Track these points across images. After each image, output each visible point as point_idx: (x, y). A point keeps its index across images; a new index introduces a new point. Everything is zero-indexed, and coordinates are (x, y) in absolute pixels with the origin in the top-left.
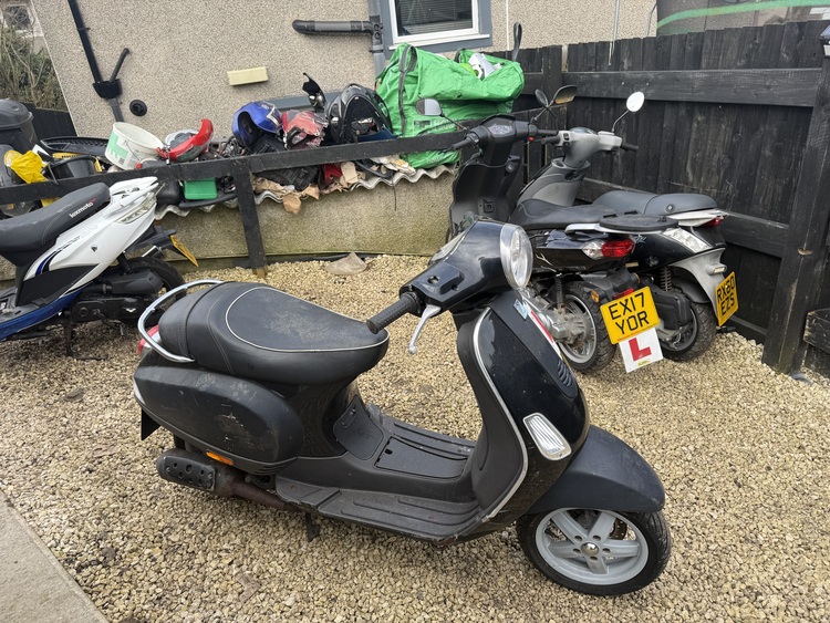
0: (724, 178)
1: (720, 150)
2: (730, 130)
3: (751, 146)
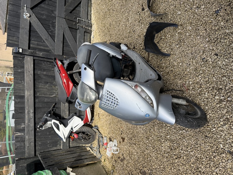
0: (53, 84)
1: (46, 87)
3: (44, 77)
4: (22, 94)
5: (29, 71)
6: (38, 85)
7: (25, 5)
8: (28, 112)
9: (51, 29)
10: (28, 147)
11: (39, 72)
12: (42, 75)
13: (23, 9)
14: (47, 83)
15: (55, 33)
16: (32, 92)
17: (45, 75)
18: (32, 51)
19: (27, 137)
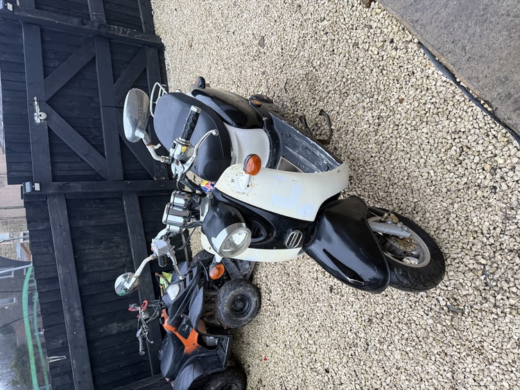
0: (113, 243)
1: (99, 250)
2: (87, 246)
3: (93, 232)
4: (53, 275)
5: (60, 226)
6: (82, 250)
7: (35, 98)
8: (69, 309)
9: (92, 134)
10: (79, 383)
11: (81, 223)
12: (88, 228)
13: (32, 105)
14: (101, 243)
15: (103, 139)
16: (72, 266)
17: (95, 227)
18: (61, 183)
19: (74, 362)
